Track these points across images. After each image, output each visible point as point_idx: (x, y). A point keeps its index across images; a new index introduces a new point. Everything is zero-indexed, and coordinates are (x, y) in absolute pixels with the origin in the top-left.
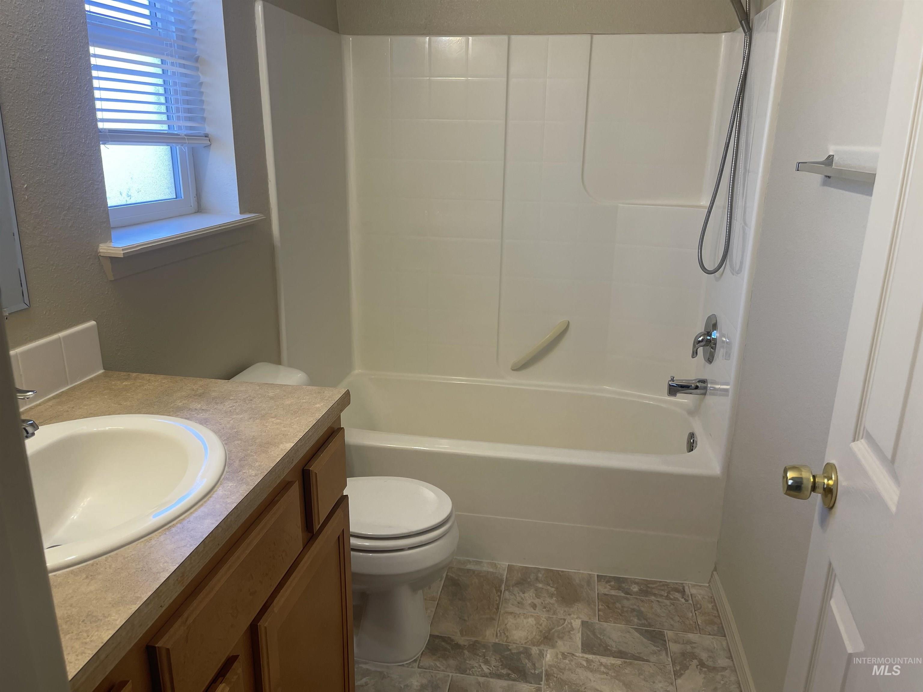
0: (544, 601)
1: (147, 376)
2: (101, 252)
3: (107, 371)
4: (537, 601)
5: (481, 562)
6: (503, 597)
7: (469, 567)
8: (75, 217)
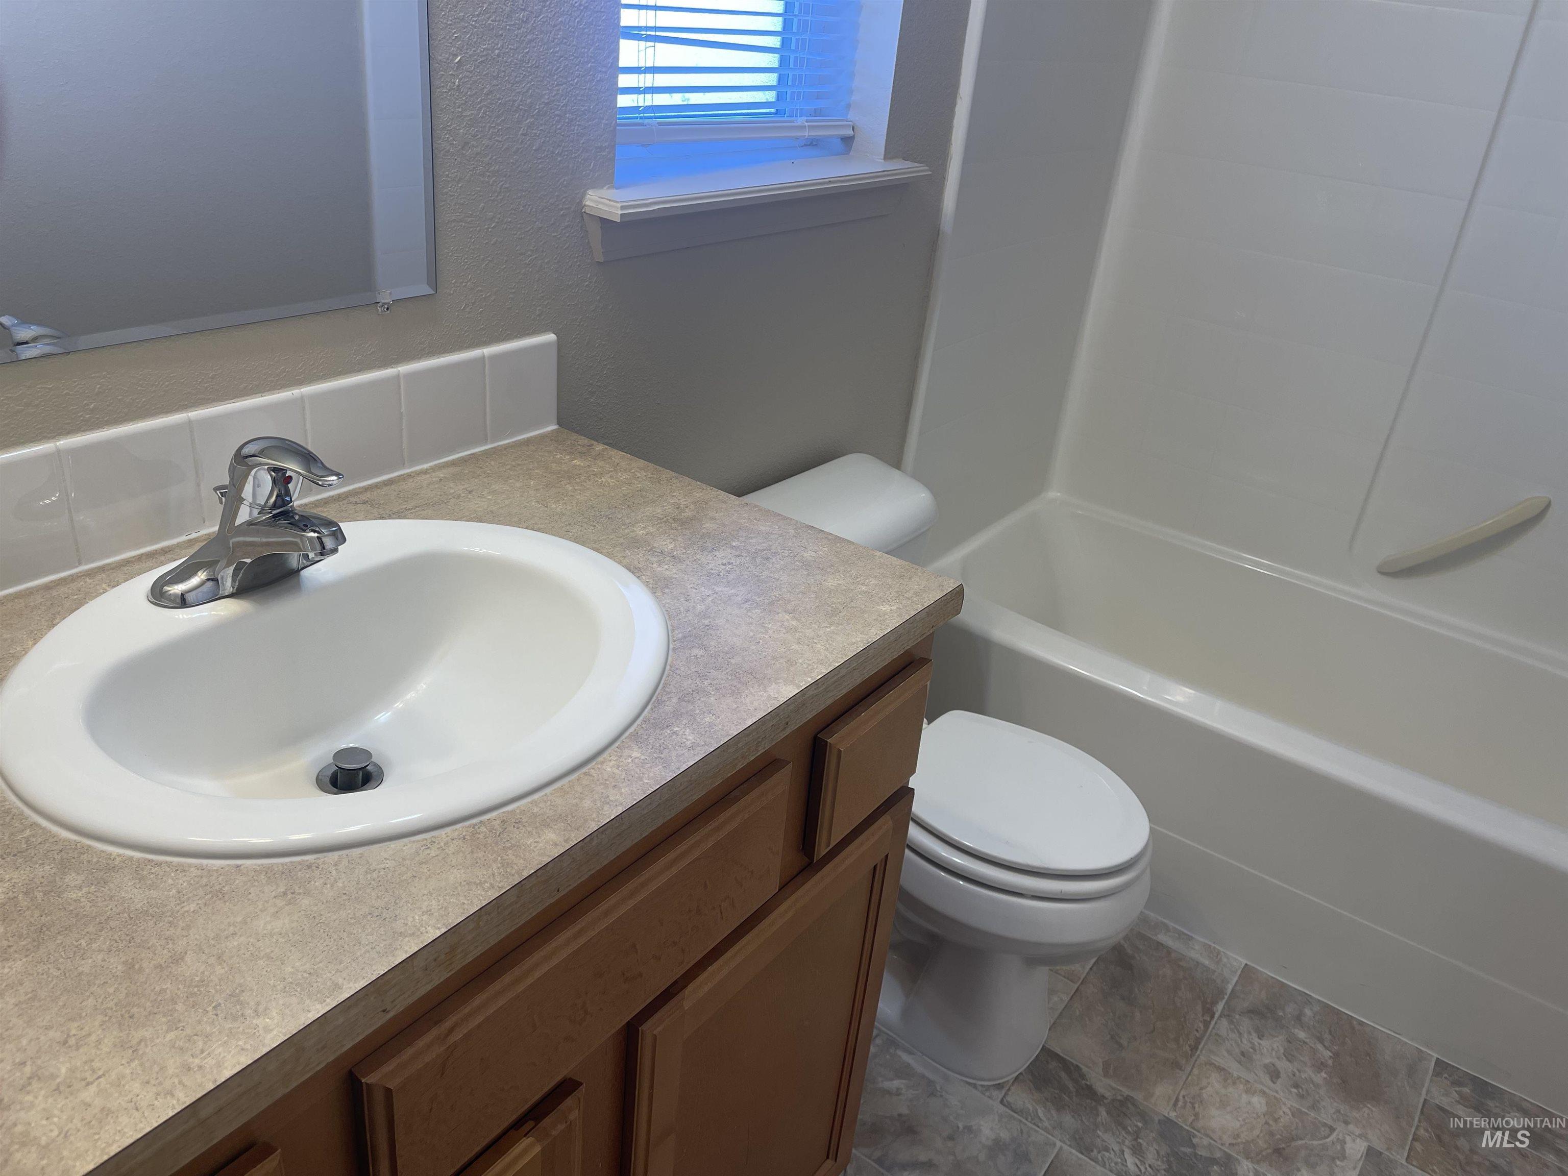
0: (1299, 1071)
1: (616, 455)
2: (588, 206)
3: (562, 429)
4: (1283, 1065)
5: (1190, 938)
6: (1213, 1028)
7: (1162, 938)
8: (549, 132)
